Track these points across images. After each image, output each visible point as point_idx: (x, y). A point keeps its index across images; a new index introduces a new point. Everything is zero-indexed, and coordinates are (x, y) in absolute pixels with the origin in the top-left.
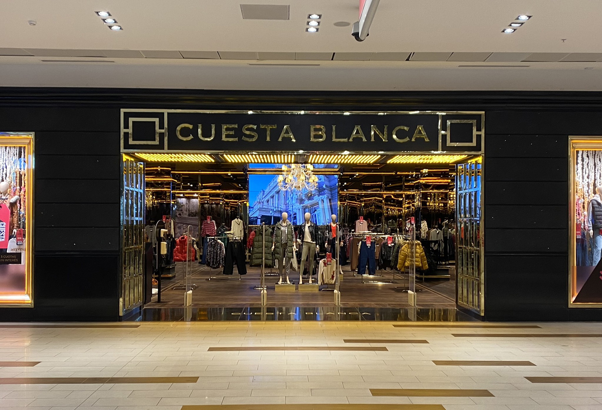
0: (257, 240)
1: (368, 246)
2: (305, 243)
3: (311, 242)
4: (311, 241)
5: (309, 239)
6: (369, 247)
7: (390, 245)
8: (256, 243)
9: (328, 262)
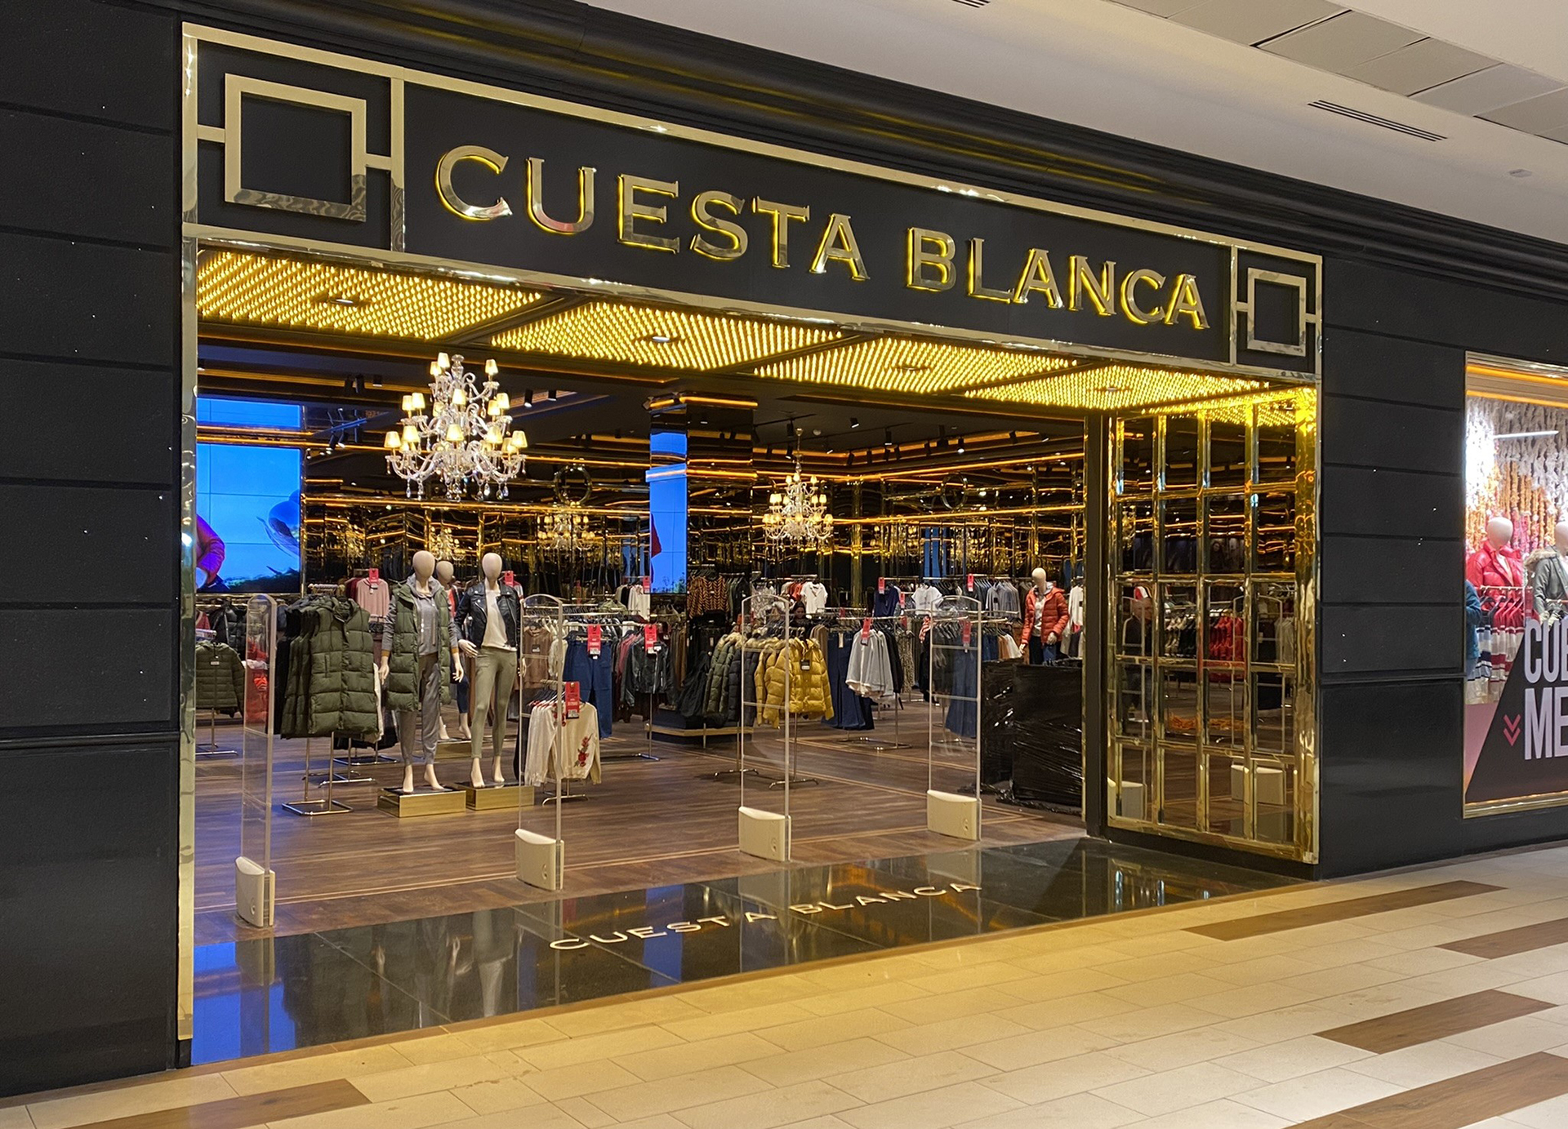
0: (326, 643)
1: (592, 655)
2: (487, 652)
3: (508, 648)
4: (507, 643)
5: (499, 639)
6: (596, 658)
7: (651, 651)
8: (323, 654)
9: (570, 711)
